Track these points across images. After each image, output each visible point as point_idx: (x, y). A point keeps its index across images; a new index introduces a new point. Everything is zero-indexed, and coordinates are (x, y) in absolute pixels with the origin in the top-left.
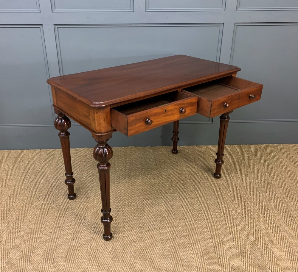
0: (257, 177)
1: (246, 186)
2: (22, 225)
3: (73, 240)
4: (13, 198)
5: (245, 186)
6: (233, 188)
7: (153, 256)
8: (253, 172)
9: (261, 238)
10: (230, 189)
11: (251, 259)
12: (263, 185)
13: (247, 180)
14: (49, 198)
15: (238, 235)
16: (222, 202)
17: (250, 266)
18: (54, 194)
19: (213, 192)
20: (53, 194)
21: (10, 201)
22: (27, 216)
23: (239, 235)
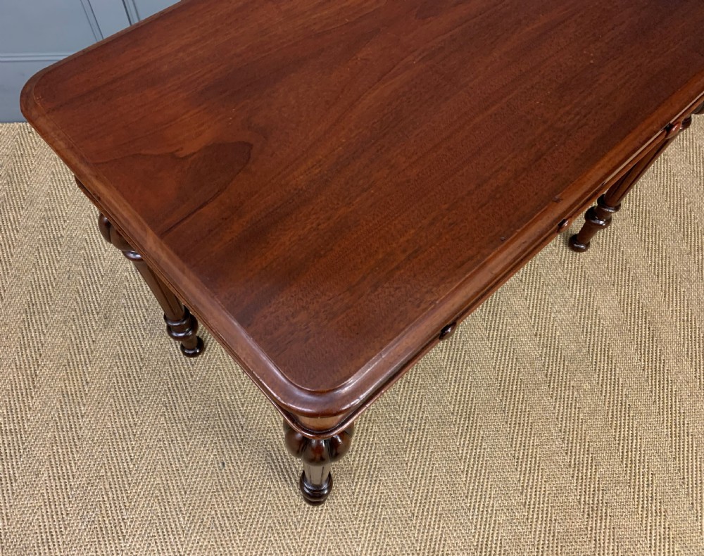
0: (684, 232)
1: (655, 266)
2: (82, 416)
3: (223, 464)
4: (37, 317)
5: (651, 265)
6: (620, 273)
7: (428, 515)
8: (673, 213)
9: (688, 451)
10: (611, 277)
11: (663, 517)
12: (698, 261)
13: (655, 242)
14: (135, 315)
15: (632, 440)
16: (593, 326)
17: (663, 540)
18: (148, 301)
19: (568, 288)
20: (145, 301)
21: (31, 328)
22: (87, 383)
23: (635, 441)
